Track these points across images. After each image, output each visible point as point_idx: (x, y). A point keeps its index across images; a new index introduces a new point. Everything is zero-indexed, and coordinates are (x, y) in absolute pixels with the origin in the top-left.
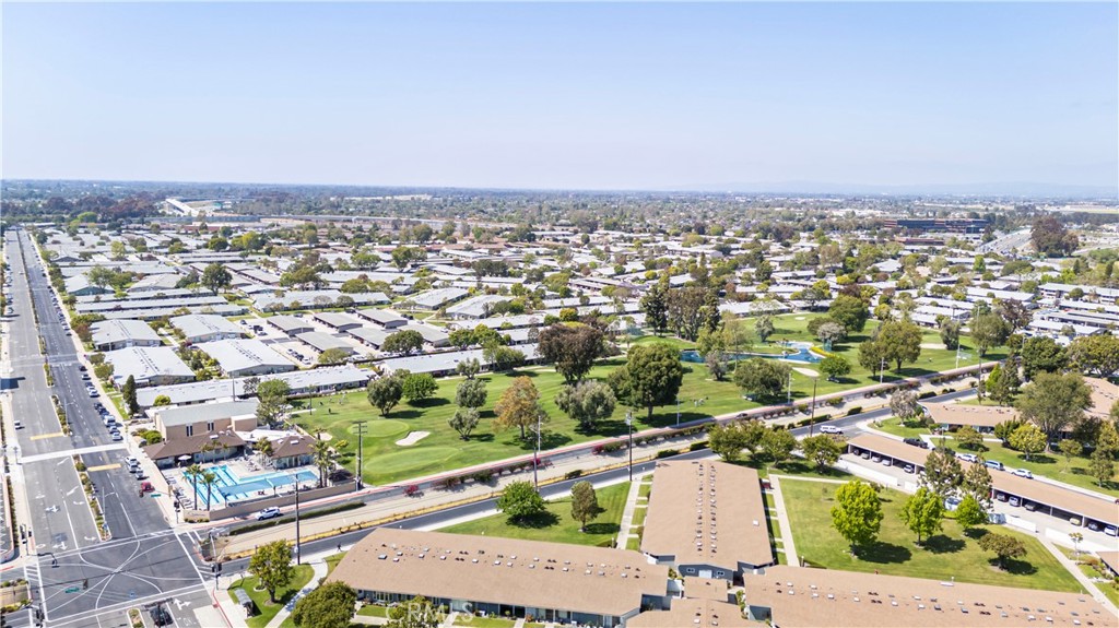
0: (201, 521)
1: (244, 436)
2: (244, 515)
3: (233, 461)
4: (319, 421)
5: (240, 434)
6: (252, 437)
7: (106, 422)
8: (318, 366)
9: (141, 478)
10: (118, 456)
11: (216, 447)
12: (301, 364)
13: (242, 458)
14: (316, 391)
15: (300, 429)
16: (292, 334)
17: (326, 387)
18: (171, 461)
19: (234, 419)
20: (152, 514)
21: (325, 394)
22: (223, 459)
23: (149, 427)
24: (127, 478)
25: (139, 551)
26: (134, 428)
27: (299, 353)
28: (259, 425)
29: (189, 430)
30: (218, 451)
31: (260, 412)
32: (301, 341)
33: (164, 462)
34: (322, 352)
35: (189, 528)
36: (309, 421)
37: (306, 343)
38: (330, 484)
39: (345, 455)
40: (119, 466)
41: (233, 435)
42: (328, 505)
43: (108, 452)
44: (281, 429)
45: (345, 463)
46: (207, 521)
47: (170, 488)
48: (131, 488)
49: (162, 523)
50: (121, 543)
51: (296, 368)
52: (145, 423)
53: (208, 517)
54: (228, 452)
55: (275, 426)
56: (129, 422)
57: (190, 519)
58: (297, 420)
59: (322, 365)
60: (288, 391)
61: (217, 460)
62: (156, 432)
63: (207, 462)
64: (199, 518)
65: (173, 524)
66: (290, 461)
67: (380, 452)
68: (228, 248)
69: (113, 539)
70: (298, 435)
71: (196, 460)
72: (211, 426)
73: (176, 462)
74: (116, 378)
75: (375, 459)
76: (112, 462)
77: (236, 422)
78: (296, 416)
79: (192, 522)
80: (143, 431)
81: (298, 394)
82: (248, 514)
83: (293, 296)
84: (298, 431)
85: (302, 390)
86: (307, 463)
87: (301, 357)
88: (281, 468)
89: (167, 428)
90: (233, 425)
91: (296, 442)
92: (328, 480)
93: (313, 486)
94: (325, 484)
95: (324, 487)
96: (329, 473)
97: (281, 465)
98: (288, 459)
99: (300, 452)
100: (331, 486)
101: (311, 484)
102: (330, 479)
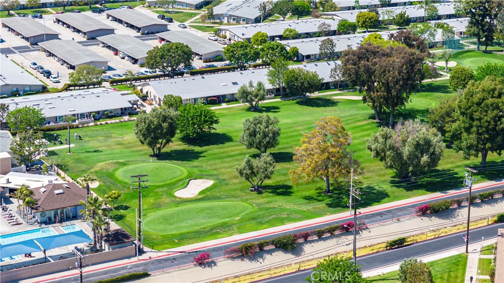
6: (8, 182)
8: (70, 86)
12: (49, 83)
14: (71, 123)
15: (60, 171)
16: (35, 41)
17: (82, 116)
21: (83, 124)
27: (46, 69)
31: (13, 150)
32: (45, 51)
34: (72, 67)
36: (69, 161)
37: (51, 54)
38: (106, 247)
39: (117, 208)
44: (39, 171)
45: (119, 218)
51: (44, 90)
55: (32, 166)
58: (55, 160)
59: (75, 85)
60: (43, 121)
67: (157, 206)
70: (61, 181)
75: (153, 215)
78: (52, 153)
81: (52, 124)
84: (58, 174)
85: (56, 119)
86: (75, 217)
87: (48, 74)
88: (46, 223)
91: (61, 191)
92: (103, 243)
93: (86, 248)
94: (101, 246)
95: (97, 251)
96: (104, 234)
97: (45, 219)
98: (53, 212)
99: (67, 204)
100: (107, 250)
101: (83, 245)
102: (105, 241)
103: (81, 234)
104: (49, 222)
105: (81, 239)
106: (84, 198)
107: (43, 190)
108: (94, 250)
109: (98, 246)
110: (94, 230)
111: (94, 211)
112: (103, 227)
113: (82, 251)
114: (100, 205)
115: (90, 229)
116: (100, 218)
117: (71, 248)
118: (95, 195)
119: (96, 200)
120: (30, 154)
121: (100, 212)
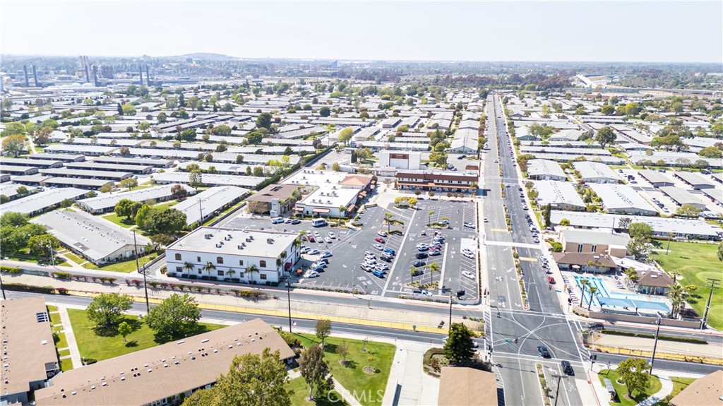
0: (583, 316)
1: (617, 261)
2: (612, 320)
3: (607, 277)
4: (674, 262)
5: (614, 258)
6: (622, 263)
7: (531, 229)
8: (676, 215)
9: (548, 273)
10: (536, 253)
11: (597, 265)
12: (661, 212)
13: (613, 276)
14: (672, 237)
15: (657, 264)
16: (657, 185)
17: (681, 235)
18: (567, 266)
19: (611, 246)
20: (553, 300)
21: (680, 240)
22: (600, 273)
23: (555, 238)
24: (541, 270)
25: (544, 324)
26: (547, 236)
27: (661, 203)
28: (627, 254)
29: (580, 247)
30: (597, 267)
31: (629, 246)
32: (663, 192)
33: (563, 266)
34: (680, 205)
35: (575, 318)
36: (665, 260)
37: (666, 195)
38: (679, 318)
39: (693, 296)
40: (536, 260)
41: (609, 259)
42: (676, 333)
43: (531, 249)
44: (643, 261)
45: (693, 302)
46: (587, 317)
47: (566, 286)
48: (542, 278)
49: (559, 309)
50: (534, 314)
51: (657, 215)
52: (553, 234)
53: (587, 313)
54: (604, 270)
55: (639, 257)
56: (544, 231)
57: (576, 312)
58: (656, 257)
59: (679, 216)
60: (652, 233)
61: (596, 273)
62: (560, 244)
63: (589, 272)
64: (582, 313)
65: (565, 312)
66: (649, 290)
68: (615, 113)
69: (531, 310)
70: (656, 270)
71: (583, 269)
72: (594, 248)
73: (571, 269)
74: (539, 200)
75: (718, 307)
76: (532, 257)
77: (612, 249)
78: (655, 253)
79: (577, 314)
80: (551, 240)
81: (658, 236)
82: (615, 320)
83: (660, 155)
84: (656, 266)
85: (661, 233)
86: (662, 294)
87: (662, 206)
88: (641, 292)
89: (567, 243)
90: (609, 250)
91: (656, 276)
92: (678, 314)
93: (665, 314)
94: (676, 316)
95: (673, 318)
96: (680, 309)
97: (642, 290)
98: (647, 288)
99: (659, 284)
100: (680, 319)
101: (664, 313)
102: (680, 314)
103: (663, 305)
104: (643, 292)
105: (662, 308)
106: (671, 284)
107: (643, 273)
108: (670, 317)
109: (674, 315)
110: (673, 305)
111: (676, 293)
112: (680, 305)
113: (662, 316)
114: (681, 291)
115: (671, 304)
116: (679, 299)
117: (654, 312)
118: (679, 284)
119: (679, 287)
120: (640, 250)
121: (680, 295)
